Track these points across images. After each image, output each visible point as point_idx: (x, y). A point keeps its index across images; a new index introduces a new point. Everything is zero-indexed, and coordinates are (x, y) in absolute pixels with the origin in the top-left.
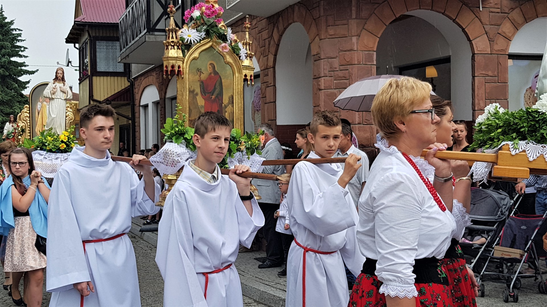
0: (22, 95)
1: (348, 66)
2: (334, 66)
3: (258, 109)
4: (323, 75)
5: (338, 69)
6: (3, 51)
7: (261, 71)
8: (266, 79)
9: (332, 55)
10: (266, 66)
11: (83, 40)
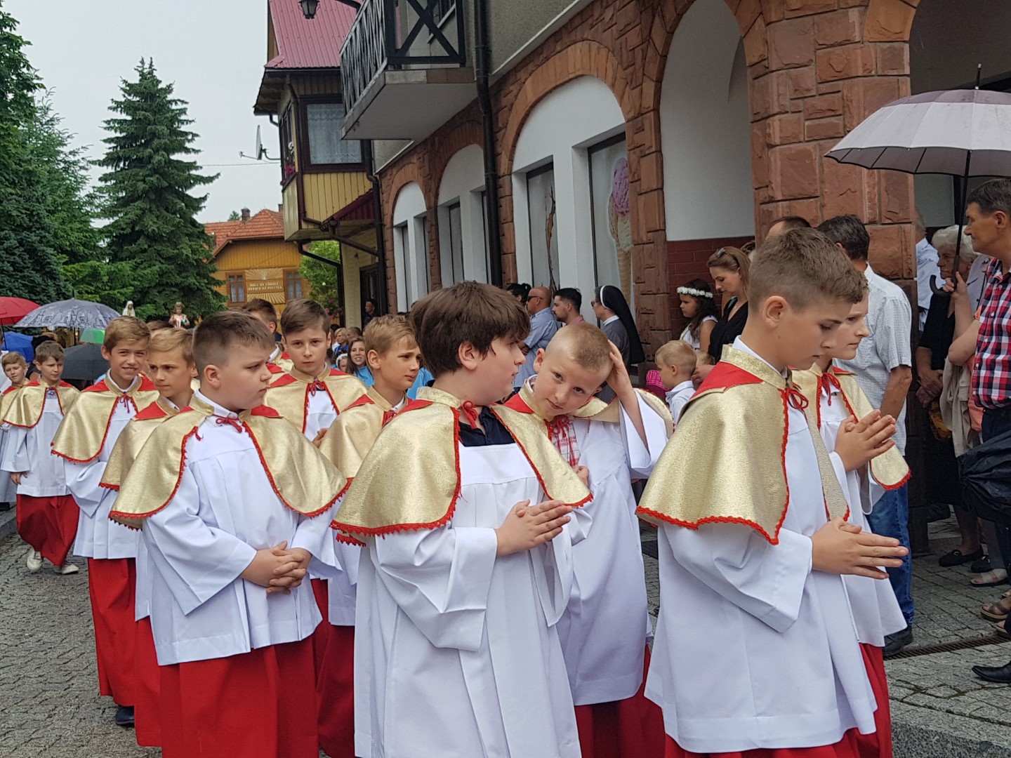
0: (194, 223)
1: (841, 82)
2: (805, 87)
3: (624, 210)
4: (776, 110)
5: (813, 93)
6: (156, 142)
7: (627, 122)
8: (639, 139)
9: (797, 59)
10: (637, 110)
11: (285, 105)
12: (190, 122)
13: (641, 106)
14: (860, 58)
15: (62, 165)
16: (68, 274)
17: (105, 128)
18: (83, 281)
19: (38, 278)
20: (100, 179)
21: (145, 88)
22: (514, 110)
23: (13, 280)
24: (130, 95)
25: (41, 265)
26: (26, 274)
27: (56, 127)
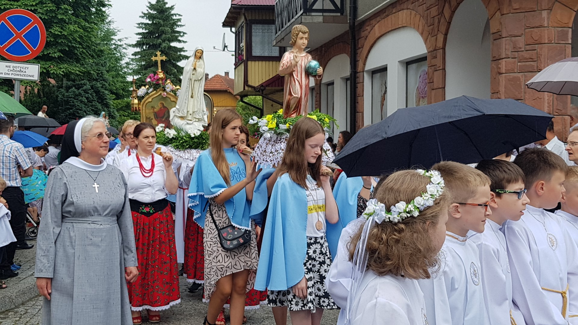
1: (537, 45)
2: (519, 46)
3: (423, 95)
4: (504, 56)
5: (523, 49)
6: (164, 36)
7: (429, 52)
8: (434, 62)
9: (516, 33)
10: (434, 48)
11: (240, 23)
12: (183, 26)
13: (436, 45)
14: (546, 35)
15: (114, 46)
16: (115, 105)
17: (137, 27)
18: (121, 109)
19: (99, 106)
20: (133, 55)
21: (160, 7)
22: (368, 39)
23: (87, 107)
24: (151, 10)
25: (102, 99)
26: (94, 104)
27: (112, 26)
